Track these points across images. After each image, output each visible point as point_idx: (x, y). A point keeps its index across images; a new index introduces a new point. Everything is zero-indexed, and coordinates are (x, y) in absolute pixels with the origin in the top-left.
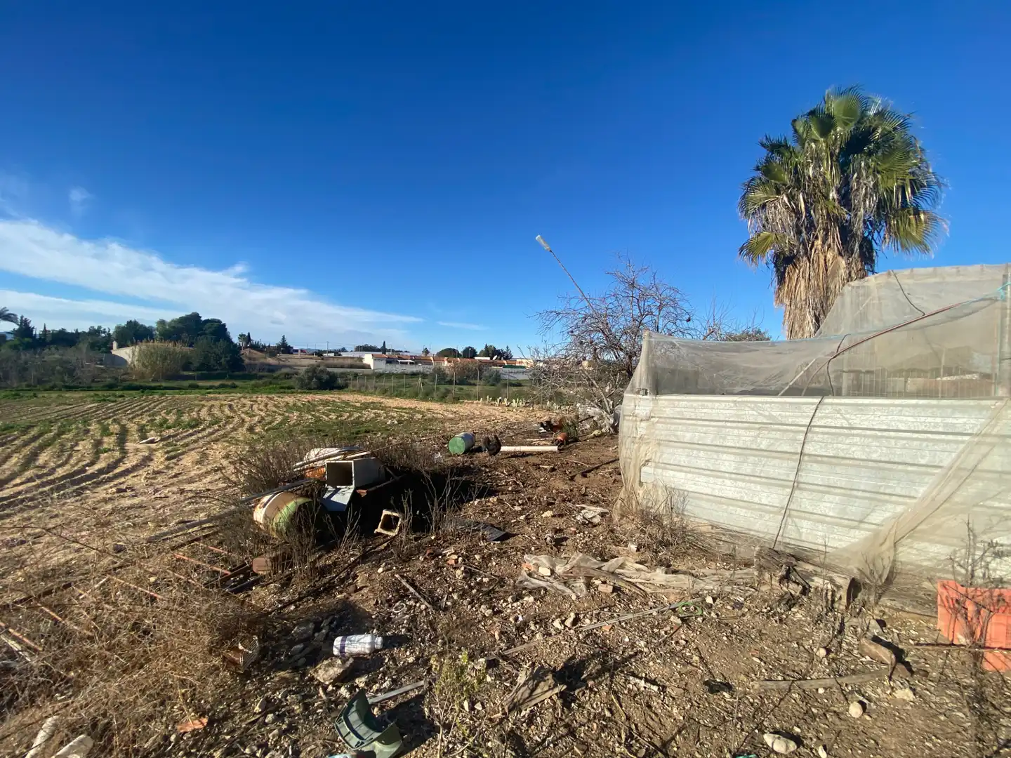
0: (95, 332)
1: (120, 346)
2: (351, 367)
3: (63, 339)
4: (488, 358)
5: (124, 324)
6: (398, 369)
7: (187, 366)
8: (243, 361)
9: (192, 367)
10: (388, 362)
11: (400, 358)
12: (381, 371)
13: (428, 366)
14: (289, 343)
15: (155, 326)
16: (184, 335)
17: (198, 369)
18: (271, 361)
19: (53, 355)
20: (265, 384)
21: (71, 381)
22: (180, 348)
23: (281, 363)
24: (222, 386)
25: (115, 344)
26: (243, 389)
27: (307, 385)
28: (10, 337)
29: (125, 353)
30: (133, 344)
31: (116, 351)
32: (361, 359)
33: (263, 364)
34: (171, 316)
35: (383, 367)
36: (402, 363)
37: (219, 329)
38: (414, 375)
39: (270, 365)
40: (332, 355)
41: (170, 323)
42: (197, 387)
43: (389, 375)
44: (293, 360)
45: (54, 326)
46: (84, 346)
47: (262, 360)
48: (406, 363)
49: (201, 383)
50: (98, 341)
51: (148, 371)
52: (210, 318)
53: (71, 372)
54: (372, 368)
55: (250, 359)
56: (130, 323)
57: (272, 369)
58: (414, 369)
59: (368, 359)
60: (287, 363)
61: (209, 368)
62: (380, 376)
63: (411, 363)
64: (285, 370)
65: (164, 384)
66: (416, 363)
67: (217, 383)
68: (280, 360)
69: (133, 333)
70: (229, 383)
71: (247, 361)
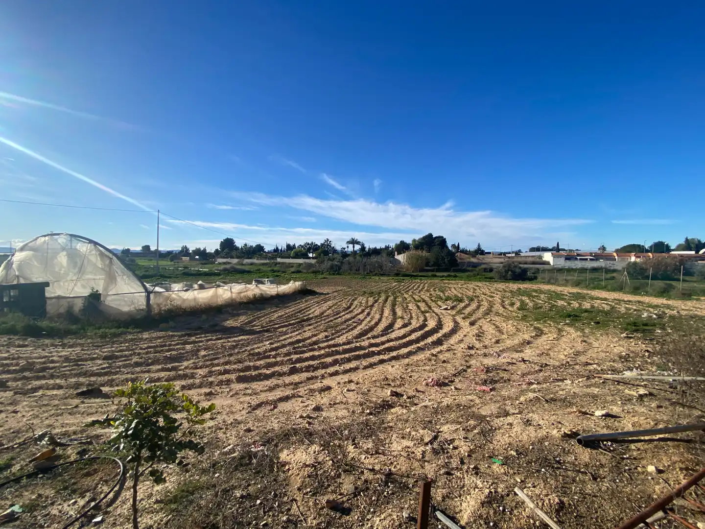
0: (387, 248)
1: (398, 254)
2: (534, 263)
3: (376, 252)
4: (693, 252)
5: (398, 243)
6: (578, 264)
7: (427, 265)
8: (457, 261)
9: (430, 264)
10: (566, 259)
11: (578, 255)
12: (560, 267)
13: (612, 262)
14: (483, 248)
15: (411, 242)
16: (425, 247)
17: (433, 265)
18: (473, 260)
19: (374, 259)
20: (475, 275)
21: (381, 272)
22: (424, 253)
23: (480, 261)
24: (449, 276)
25: (396, 253)
26: (461, 278)
27: (504, 277)
28: (358, 252)
29: (401, 258)
30: (404, 252)
31: (397, 257)
32: (541, 257)
33: (469, 262)
34: (418, 237)
35: (562, 263)
36: (580, 259)
37: (442, 241)
38: (594, 270)
39: (473, 263)
40: (513, 255)
41: (418, 241)
42: (435, 276)
43: (570, 270)
44: (487, 259)
45: (372, 246)
46: (384, 255)
47: (468, 260)
48: (587, 259)
49: (438, 274)
50: (388, 252)
51: (410, 266)
52: (437, 235)
53: (381, 267)
54: (552, 263)
55: (460, 259)
56: (401, 242)
57: (475, 265)
58: (595, 264)
59: (548, 257)
60: (484, 262)
61: (439, 265)
62: (560, 270)
63: (591, 259)
64: (483, 266)
65: (420, 274)
66: (597, 260)
67: (445, 274)
68: (478, 259)
69: (403, 247)
70: (453, 274)
71: (459, 261)
